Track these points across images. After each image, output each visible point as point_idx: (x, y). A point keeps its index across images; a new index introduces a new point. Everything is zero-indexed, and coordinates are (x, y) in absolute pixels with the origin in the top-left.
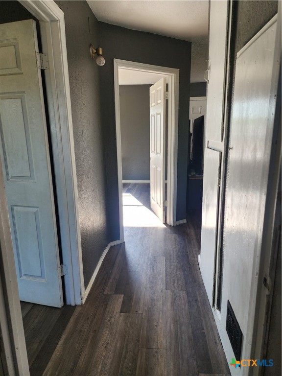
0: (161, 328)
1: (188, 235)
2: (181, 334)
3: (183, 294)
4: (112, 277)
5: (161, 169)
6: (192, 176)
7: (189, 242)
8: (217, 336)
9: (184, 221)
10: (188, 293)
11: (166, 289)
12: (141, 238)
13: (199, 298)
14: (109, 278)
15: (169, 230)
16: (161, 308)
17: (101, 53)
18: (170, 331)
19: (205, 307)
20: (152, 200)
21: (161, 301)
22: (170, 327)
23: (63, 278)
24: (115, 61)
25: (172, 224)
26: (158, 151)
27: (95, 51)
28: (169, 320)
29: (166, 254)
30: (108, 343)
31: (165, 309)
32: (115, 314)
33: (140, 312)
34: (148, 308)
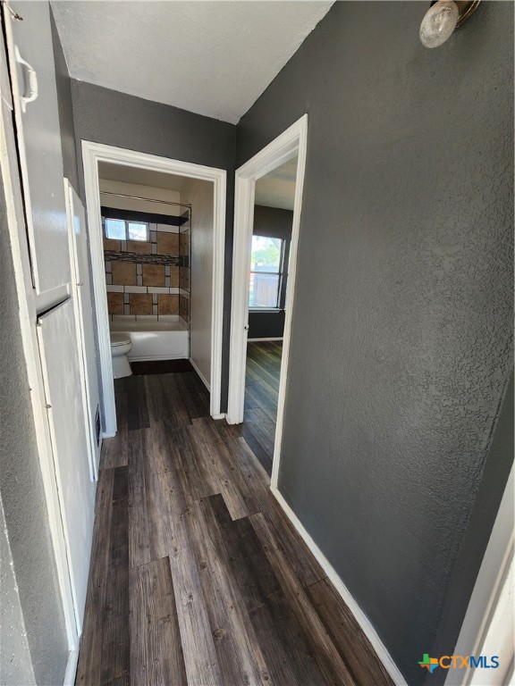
0: (167, 490)
2: (142, 491)
3: (136, 558)
4: (278, 552)
11: (168, 558)
16: (171, 517)
18: (154, 490)
21: (172, 529)
22: (155, 495)
28: (157, 503)
31: (165, 517)
33: (197, 502)
34: (188, 510)
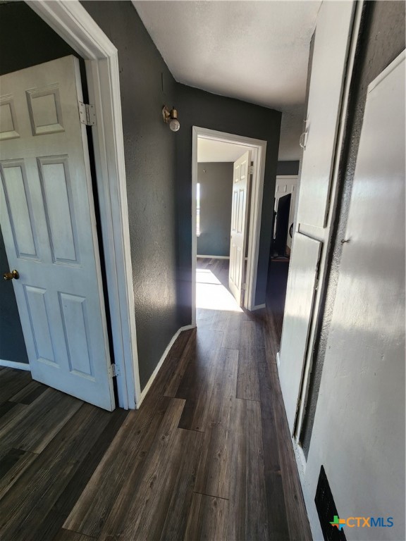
0: (224, 460)
1: (266, 322)
2: (250, 475)
3: (256, 406)
4: (177, 372)
5: (241, 249)
6: (275, 258)
7: (268, 332)
8: (297, 485)
9: (263, 306)
10: (262, 406)
11: (236, 397)
12: (215, 323)
13: (275, 416)
14: (174, 374)
15: (246, 316)
16: (228, 425)
17: (175, 116)
19: (283, 431)
20: (230, 280)
21: (229, 415)
22: (237, 459)
23: (115, 379)
24: (195, 128)
25: (250, 309)
26: (240, 230)
27: (168, 114)
28: (236, 446)
29: (240, 347)
30: (155, 478)
31: (232, 428)
32: (171, 429)
33: (202, 429)
34: (212, 425)
